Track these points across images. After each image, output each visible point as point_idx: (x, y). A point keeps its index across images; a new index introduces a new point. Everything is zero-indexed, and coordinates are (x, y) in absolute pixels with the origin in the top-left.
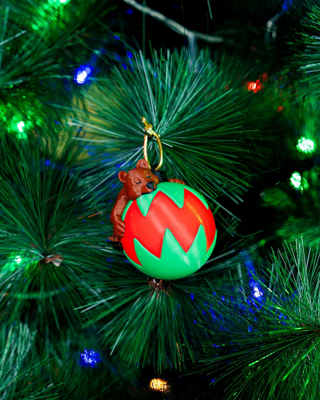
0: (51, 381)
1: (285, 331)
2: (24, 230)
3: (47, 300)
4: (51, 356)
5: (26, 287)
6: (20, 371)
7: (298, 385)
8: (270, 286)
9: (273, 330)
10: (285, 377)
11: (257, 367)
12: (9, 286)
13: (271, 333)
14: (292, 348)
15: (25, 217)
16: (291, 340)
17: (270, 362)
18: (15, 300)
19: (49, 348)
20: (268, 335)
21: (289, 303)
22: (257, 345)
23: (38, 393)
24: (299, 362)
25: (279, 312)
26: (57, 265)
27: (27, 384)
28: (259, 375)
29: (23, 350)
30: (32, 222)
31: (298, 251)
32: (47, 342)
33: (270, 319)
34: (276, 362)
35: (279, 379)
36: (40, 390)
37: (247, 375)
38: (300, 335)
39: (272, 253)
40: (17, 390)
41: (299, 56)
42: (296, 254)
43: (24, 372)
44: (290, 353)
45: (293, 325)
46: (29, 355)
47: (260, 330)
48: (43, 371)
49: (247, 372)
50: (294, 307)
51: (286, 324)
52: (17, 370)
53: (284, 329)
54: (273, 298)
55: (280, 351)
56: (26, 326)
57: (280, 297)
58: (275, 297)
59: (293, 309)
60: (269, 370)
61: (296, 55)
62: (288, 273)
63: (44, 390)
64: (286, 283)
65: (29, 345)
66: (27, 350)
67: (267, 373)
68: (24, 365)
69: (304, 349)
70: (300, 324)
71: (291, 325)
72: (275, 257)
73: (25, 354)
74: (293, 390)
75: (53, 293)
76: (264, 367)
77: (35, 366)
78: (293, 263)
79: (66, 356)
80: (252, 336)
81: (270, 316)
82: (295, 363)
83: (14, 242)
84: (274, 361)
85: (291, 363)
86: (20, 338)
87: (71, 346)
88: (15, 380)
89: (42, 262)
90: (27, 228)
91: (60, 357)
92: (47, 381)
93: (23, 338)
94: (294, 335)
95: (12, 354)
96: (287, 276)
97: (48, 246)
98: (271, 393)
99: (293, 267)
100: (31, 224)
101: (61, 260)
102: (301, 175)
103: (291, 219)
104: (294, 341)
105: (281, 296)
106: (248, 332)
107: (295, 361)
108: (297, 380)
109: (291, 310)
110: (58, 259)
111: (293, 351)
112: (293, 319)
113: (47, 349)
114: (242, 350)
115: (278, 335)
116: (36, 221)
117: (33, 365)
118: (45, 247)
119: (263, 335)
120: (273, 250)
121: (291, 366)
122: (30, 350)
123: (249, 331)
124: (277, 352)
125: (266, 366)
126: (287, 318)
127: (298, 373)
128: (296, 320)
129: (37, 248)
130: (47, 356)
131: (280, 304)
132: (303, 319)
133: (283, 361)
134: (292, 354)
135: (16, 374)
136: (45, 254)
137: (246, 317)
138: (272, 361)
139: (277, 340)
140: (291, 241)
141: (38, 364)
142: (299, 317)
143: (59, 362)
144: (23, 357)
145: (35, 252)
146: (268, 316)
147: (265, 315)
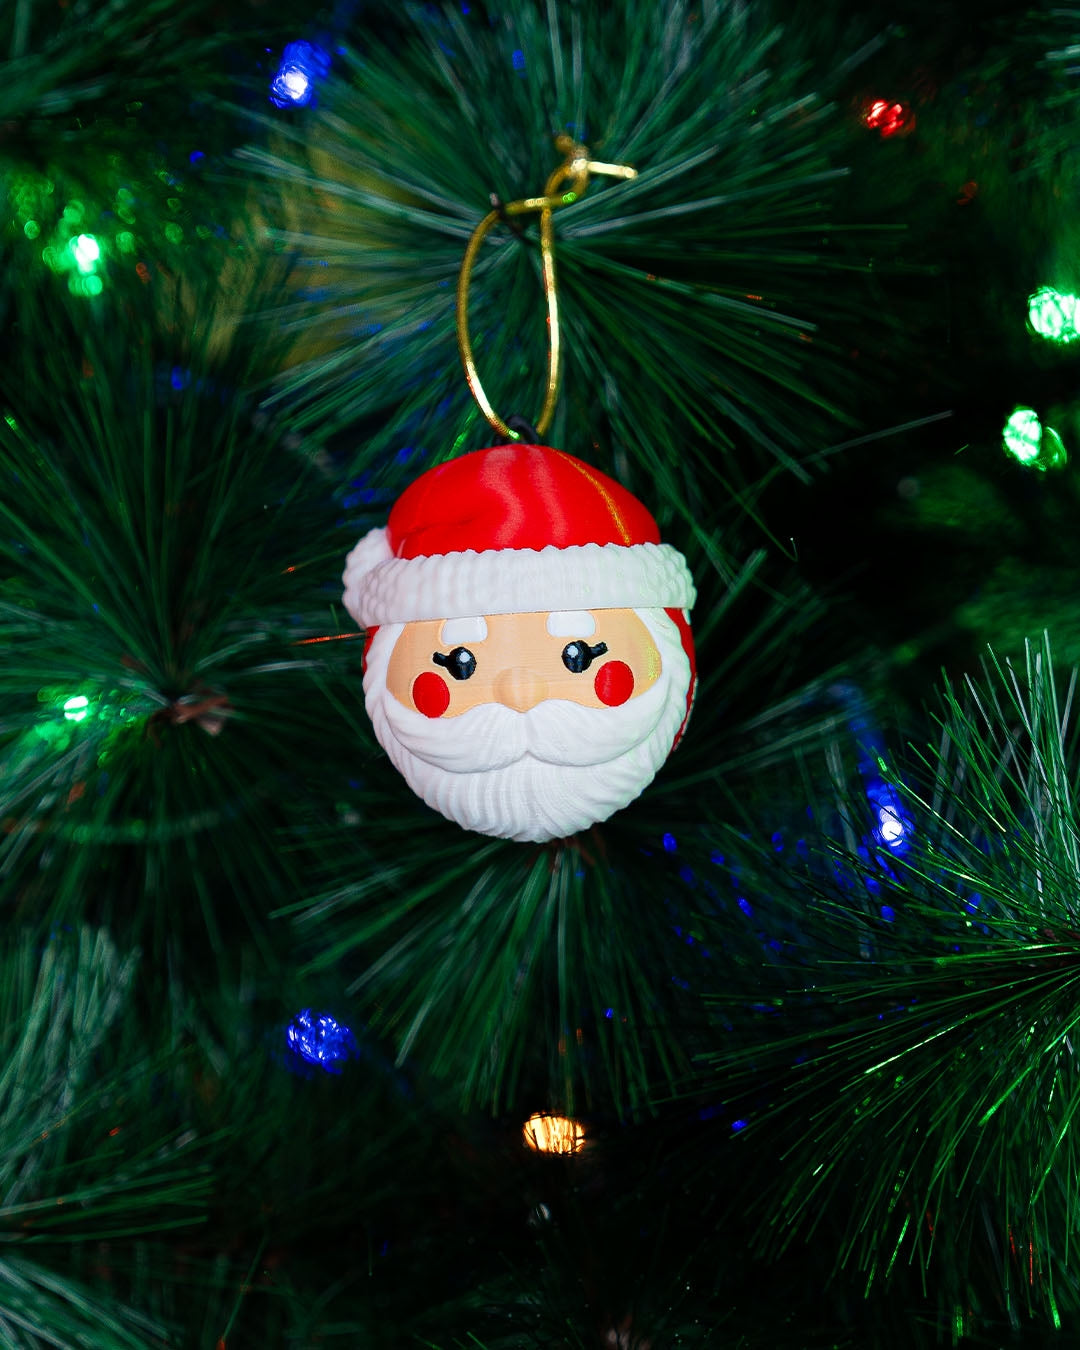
0: (187, 1124)
1: (988, 955)
2: (99, 609)
3: (177, 845)
4: (189, 1038)
5: (105, 806)
6: (81, 1091)
7: (1034, 1140)
8: (938, 799)
9: (946, 951)
10: (991, 1111)
11: (893, 1078)
12: (46, 802)
13: (940, 961)
14: (1012, 1013)
15: (100, 567)
16: (1011, 985)
17: (938, 1062)
18: (67, 852)
19: (181, 1015)
20: (929, 969)
21: (1002, 858)
22: (892, 1004)
23: (144, 1167)
24: (1034, 1061)
25: (966, 890)
26: (213, 729)
27: (106, 1134)
28: (898, 1108)
29: (92, 1015)
30: (126, 582)
31: (1034, 682)
32: (175, 991)
33: (939, 913)
34: (959, 1060)
35: (969, 1119)
36: (151, 1156)
37: (860, 1106)
38: (1039, 969)
39: (943, 689)
40: (73, 1154)
41: (1044, 18)
42: (1024, 690)
43: (95, 1094)
44: (1006, 1031)
45: (1017, 934)
46: (114, 1034)
47: (904, 950)
48: (161, 1089)
49: (857, 1094)
50: (1019, 873)
51: (993, 931)
52: (73, 1087)
53: (983, 948)
54: (946, 842)
55: (971, 1024)
56: (102, 936)
57: (973, 838)
58: (954, 839)
59: (1016, 878)
60: (934, 1087)
61: (1031, 14)
62: (998, 756)
63: (164, 1155)
64: (990, 790)
65: (114, 1002)
66: (108, 1019)
67: (924, 1101)
68: (97, 1067)
69: (1055, 1018)
70: (1040, 932)
71: (1010, 935)
72: (954, 703)
73: (101, 1031)
74: (1016, 1155)
75: (194, 823)
76: (915, 1079)
77: (134, 1072)
78: (1015, 722)
79: (240, 1038)
80: (876, 972)
81: (937, 901)
82: (1023, 1066)
83: (61, 650)
84: (952, 1058)
85: (1008, 1064)
86: (81, 979)
87: (256, 1005)
88: (64, 1120)
89: (161, 720)
90: (110, 603)
91: (220, 1040)
92: (173, 1125)
93: (91, 978)
94: (1016, 968)
95: (55, 1033)
96: (994, 765)
97: (181, 665)
98: (941, 1166)
99: (1017, 735)
100: (122, 590)
101: (225, 713)
102: (1043, 420)
103: (1006, 569)
104: (1019, 988)
105: (974, 832)
106: (861, 958)
107: (1021, 1059)
108: (1028, 1123)
109: (1009, 882)
110: (215, 710)
111: (1015, 1023)
112: (1016, 912)
113: (175, 1015)
114: (842, 1018)
115: (966, 970)
116: (138, 580)
117: (127, 1067)
118: (171, 667)
119: (913, 967)
120: (948, 678)
121: (1008, 1078)
122: (118, 1020)
123: (865, 953)
124: (961, 1026)
125: (923, 1075)
126: (996, 911)
127: (1032, 1100)
128: (1025, 918)
129: (143, 673)
130: (175, 1040)
131: (972, 861)
132: (1049, 914)
133: (979, 1058)
134: (1012, 1034)
135: (67, 1097)
136: (171, 693)
137: (855, 905)
138: (946, 1056)
139: (960, 988)
140: (1010, 645)
141: (142, 1067)
142: (1036, 907)
143: (217, 1060)
144: (94, 1044)
145: (138, 685)
146: (931, 904)
147: (919, 900)
